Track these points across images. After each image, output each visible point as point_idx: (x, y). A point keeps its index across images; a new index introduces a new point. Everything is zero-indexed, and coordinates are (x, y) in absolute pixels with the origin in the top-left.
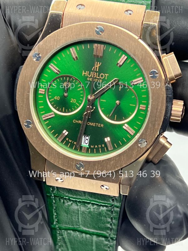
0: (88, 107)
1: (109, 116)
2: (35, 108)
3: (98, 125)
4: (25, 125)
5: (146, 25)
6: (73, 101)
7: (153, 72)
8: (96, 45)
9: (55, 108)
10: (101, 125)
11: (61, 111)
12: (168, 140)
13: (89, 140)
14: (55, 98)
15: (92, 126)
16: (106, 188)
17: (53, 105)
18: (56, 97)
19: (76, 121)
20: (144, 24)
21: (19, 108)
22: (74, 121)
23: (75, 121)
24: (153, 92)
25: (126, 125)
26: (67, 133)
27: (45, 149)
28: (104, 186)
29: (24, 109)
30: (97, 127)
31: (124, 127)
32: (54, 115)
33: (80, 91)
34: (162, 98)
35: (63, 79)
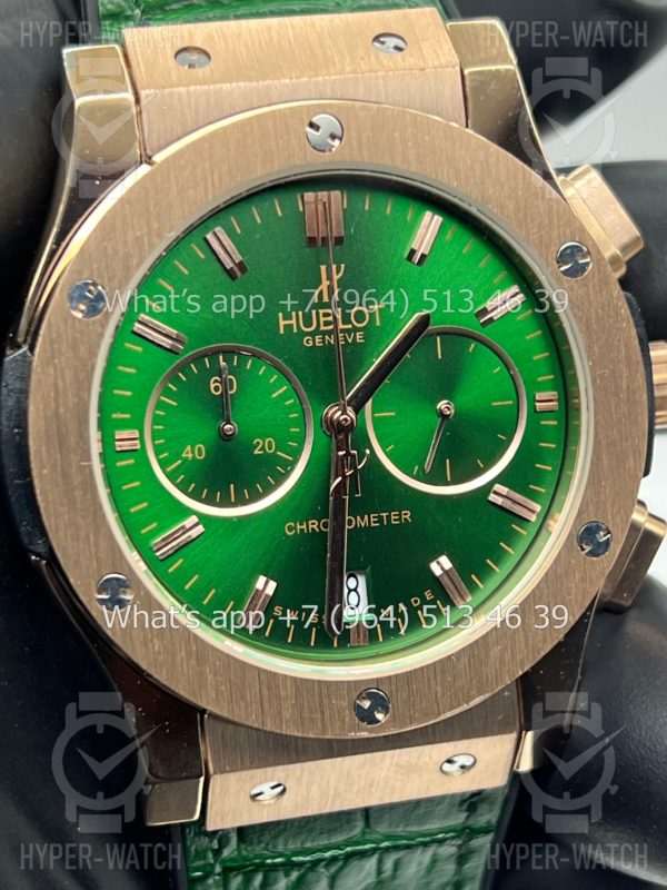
0: (341, 453)
1: (422, 469)
3: (389, 517)
4: (102, 601)
6: (263, 449)
7: (569, 251)
9: (195, 496)
10: (400, 515)
11: (225, 503)
14: (184, 455)
15: (368, 528)
16: (463, 767)
17: (183, 488)
18: (189, 447)
19: (299, 527)
20: (470, 73)
22: (290, 529)
23: (295, 528)
24: (588, 328)
25: (497, 487)
26: (273, 585)
27: (210, 677)
28: (455, 759)
29: (83, 533)
30: (386, 530)
31: (492, 497)
32: (200, 529)
33: (284, 397)
34: (626, 345)
35: (201, 367)
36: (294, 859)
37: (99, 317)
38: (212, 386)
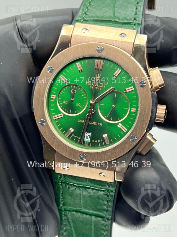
0: (90, 109)
1: (106, 116)
2: (48, 110)
3: (98, 124)
4: (40, 124)
5: (136, 45)
6: (78, 105)
7: (142, 82)
8: (97, 60)
9: (64, 111)
10: (100, 124)
11: (68, 113)
12: (153, 137)
13: (90, 136)
14: (63, 102)
15: (93, 125)
16: (104, 175)
17: (62, 108)
18: (64, 101)
19: (81, 121)
21: (36, 110)
22: (79, 121)
24: (142, 98)
25: (120, 124)
26: (73, 130)
27: (55, 142)
28: (102, 173)
29: (39, 110)
30: (97, 126)
31: (118, 126)
32: (63, 116)
33: (84, 97)
34: (149, 103)
35: (70, 87)
36: (75, 184)
37: (51, 73)
38: (72, 91)
